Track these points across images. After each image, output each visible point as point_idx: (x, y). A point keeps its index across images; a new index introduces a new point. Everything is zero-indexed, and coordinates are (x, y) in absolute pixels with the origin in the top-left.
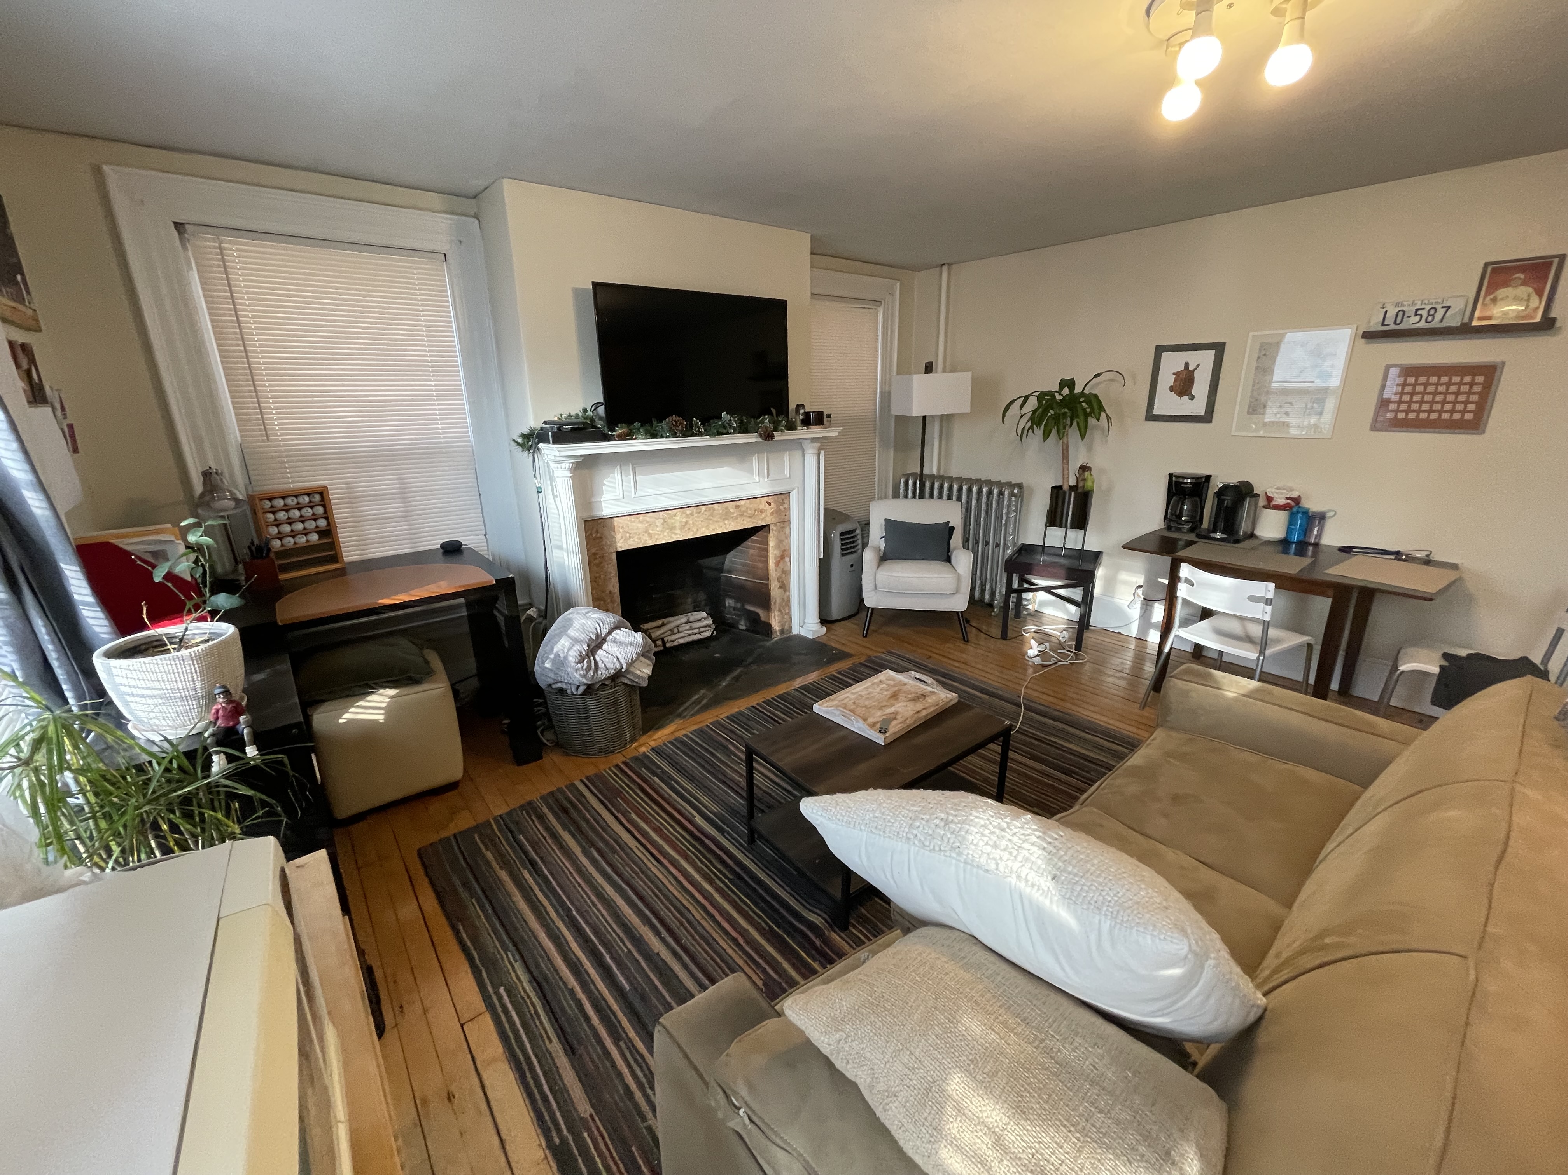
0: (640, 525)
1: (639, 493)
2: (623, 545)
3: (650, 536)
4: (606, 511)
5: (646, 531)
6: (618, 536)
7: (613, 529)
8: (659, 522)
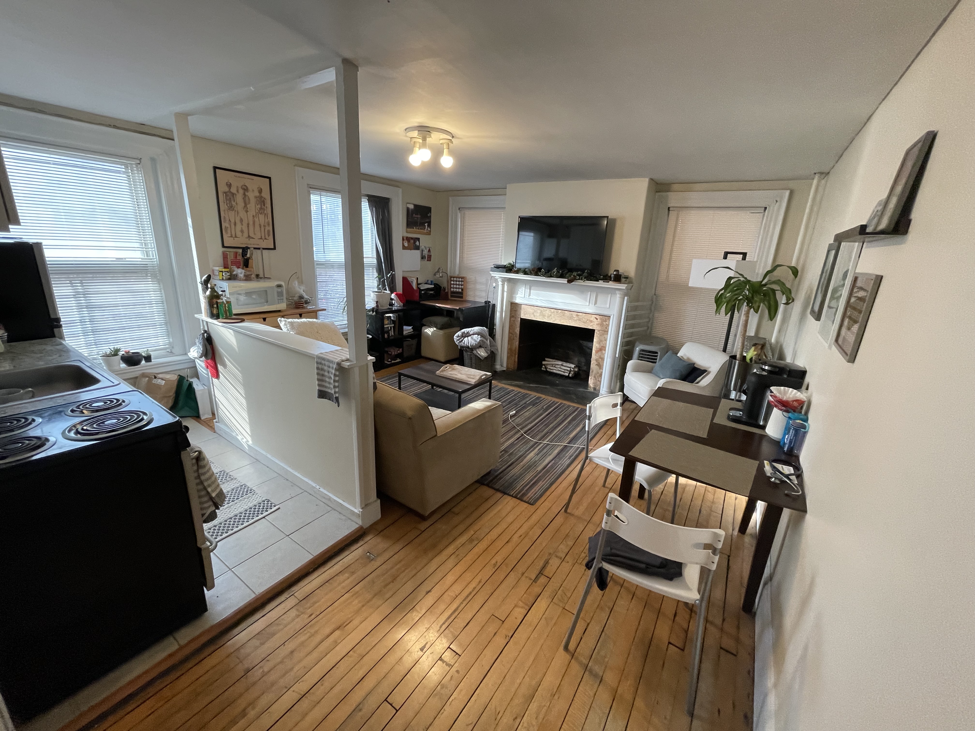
0: (531, 310)
1: (530, 297)
2: (523, 316)
3: (534, 316)
4: (518, 300)
5: (533, 314)
6: (522, 312)
7: (521, 309)
8: (539, 311)
